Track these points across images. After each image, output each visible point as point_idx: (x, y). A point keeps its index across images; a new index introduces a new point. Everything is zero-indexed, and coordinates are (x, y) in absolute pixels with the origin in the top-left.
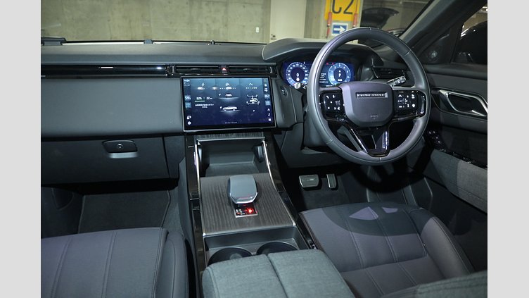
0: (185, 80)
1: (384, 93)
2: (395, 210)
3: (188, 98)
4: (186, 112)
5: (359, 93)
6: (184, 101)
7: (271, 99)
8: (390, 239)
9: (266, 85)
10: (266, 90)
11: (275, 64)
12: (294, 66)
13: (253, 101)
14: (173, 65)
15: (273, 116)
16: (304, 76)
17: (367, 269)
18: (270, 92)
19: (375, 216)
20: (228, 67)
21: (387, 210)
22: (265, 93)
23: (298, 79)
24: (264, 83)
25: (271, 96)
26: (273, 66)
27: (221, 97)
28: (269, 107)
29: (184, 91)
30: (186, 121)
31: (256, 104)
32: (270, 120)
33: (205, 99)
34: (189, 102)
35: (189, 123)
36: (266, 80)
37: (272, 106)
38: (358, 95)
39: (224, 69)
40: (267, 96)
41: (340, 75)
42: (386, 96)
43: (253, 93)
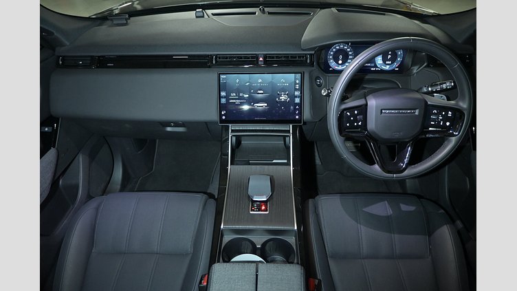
0: (222, 76)
1: (415, 109)
2: (412, 208)
3: (223, 94)
4: (221, 107)
5: (384, 109)
6: (220, 97)
7: (301, 97)
8: (396, 237)
9: (297, 82)
10: (297, 87)
11: (313, 52)
12: (338, 48)
13: (283, 98)
14: (214, 55)
15: (300, 114)
16: (348, 58)
17: (366, 260)
18: (301, 89)
19: (390, 212)
20: (265, 57)
21: (404, 207)
22: (296, 90)
23: (340, 62)
24: (296, 79)
25: (301, 93)
26: (311, 55)
27: (253, 93)
28: (297, 104)
29: (220, 87)
30: (221, 115)
31: (285, 101)
32: (297, 117)
33: (239, 96)
34: (225, 97)
35: (224, 117)
36: (299, 76)
37: (300, 105)
38: (383, 111)
39: (261, 59)
40: (297, 93)
41: (389, 56)
42: (417, 113)
43: (283, 90)
